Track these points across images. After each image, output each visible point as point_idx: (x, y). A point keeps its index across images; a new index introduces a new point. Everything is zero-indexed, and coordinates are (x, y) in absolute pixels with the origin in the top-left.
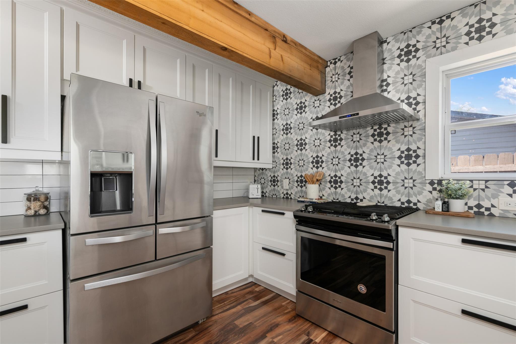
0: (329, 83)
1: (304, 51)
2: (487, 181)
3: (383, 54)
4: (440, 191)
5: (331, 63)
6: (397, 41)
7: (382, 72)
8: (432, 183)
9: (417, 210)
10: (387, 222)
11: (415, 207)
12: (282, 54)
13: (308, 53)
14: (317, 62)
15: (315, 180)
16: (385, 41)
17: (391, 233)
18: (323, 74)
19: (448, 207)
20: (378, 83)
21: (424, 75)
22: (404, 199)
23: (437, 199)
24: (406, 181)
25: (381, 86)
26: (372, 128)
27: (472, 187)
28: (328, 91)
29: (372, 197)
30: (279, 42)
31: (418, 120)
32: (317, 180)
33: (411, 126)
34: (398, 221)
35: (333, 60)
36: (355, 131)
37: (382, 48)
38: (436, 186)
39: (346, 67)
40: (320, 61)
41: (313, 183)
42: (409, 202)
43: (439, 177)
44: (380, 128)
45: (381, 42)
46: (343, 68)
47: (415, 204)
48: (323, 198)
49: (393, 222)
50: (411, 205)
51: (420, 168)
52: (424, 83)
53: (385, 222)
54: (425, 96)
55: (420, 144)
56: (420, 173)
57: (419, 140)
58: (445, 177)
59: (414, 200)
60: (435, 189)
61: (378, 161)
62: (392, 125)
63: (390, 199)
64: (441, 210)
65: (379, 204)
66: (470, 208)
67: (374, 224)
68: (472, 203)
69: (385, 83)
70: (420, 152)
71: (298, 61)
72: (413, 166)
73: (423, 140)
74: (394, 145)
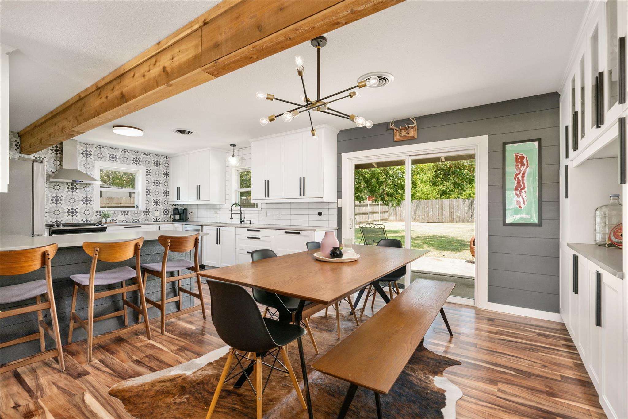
2: (115, 211)
8: (97, 212)
19: (107, 221)
21: (94, 167)
22: (85, 220)
24: (85, 211)
26: (67, 184)
29: (67, 220)
31: (91, 185)
33: (88, 187)
36: (55, 184)
42: (87, 221)
43: (99, 210)
44: (72, 185)
50: (88, 222)
51: (92, 206)
52: (93, 170)
54: (94, 175)
55: (92, 196)
56: (92, 208)
57: (92, 193)
59: (89, 220)
60: (98, 214)
61: (71, 201)
63: (78, 220)
66: (110, 221)
70: (92, 199)
72: (89, 205)
74: (79, 194)
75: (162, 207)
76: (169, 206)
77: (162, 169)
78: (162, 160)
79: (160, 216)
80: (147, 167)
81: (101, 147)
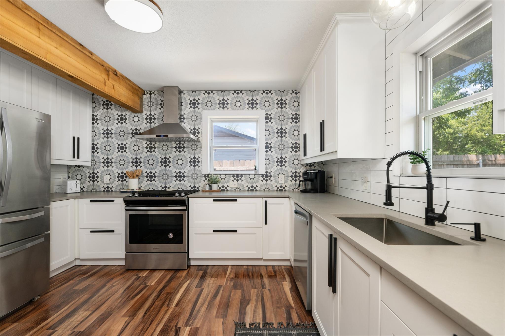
0: (145, 107)
1: (129, 82)
2: (226, 175)
3: (181, 100)
4: (209, 180)
5: (147, 93)
6: (189, 95)
7: (181, 110)
8: (205, 176)
9: (199, 191)
10: (184, 196)
11: (198, 189)
12: (113, 83)
13: (131, 84)
14: (138, 90)
15: (135, 175)
16: (183, 92)
17: (185, 202)
18: (142, 99)
19: (211, 188)
20: (178, 116)
21: (201, 118)
22: (192, 186)
23: (207, 184)
24: (193, 175)
25: (180, 118)
26: (175, 143)
27: (220, 178)
28: (145, 112)
29: (175, 186)
30: (111, 75)
31: (199, 142)
32: (137, 176)
33: (196, 145)
34: (188, 195)
35: (149, 91)
36: (164, 143)
37: (181, 96)
38: (207, 177)
39: (158, 99)
40: (140, 90)
41: (134, 178)
42: (195, 187)
43: (208, 173)
44: (180, 143)
45: (181, 92)
46: (156, 99)
47: (198, 188)
48: (141, 188)
49: (186, 196)
51: (200, 168)
52: (201, 123)
53: (182, 196)
54: (202, 130)
55: (200, 155)
56: (200, 171)
57: (200, 153)
58: (211, 173)
59: (197, 186)
60: (206, 179)
61: (179, 163)
62: (186, 143)
63: (185, 186)
64: (208, 190)
65: (179, 189)
66: (220, 188)
67: (178, 198)
68: (221, 185)
69: (182, 117)
70: (200, 160)
71: (125, 89)
72: (197, 167)
73: (201, 153)
74: (187, 155)
75: (289, 169)
76: (301, 167)
77: (289, 111)
78: (288, 97)
79: (286, 182)
80: (267, 110)
81: (210, 92)
